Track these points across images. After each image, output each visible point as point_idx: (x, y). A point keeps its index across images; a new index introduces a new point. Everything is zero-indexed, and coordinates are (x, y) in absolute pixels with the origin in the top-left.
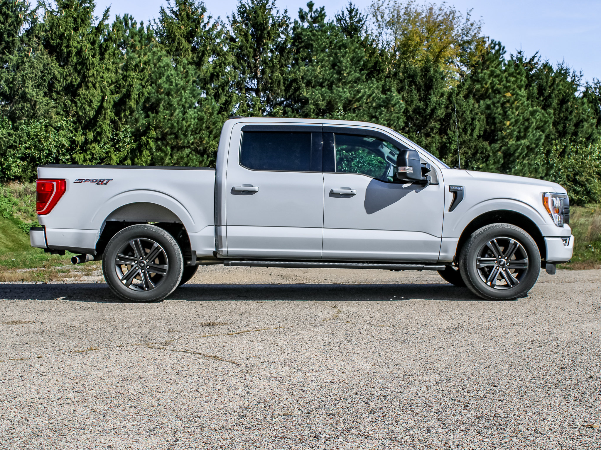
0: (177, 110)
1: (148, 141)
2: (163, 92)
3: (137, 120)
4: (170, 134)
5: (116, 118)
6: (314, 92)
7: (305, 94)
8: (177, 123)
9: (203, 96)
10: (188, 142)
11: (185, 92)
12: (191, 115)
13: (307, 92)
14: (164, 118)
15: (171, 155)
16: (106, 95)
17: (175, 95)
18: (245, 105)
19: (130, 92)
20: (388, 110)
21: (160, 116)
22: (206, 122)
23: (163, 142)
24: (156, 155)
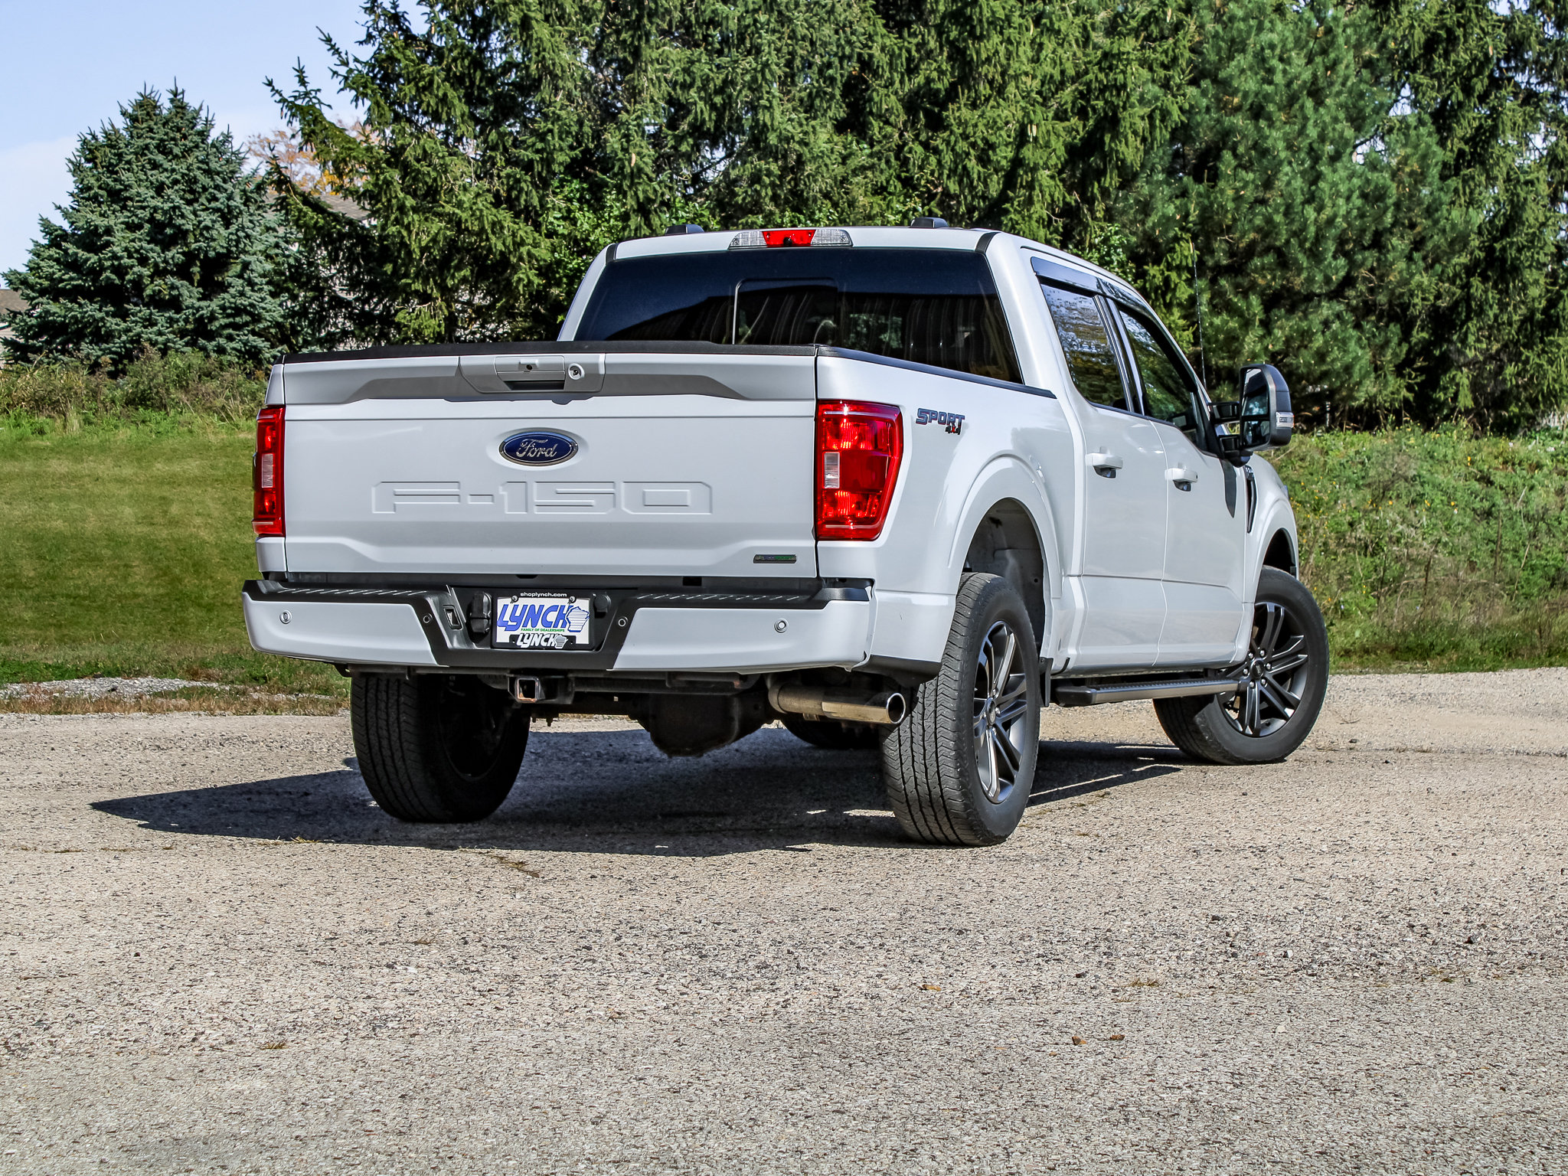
0: (1287, 169)
1: (1167, 280)
2: (1238, 109)
3: (1146, 208)
4: (1262, 253)
5: (1068, 199)
8: (1286, 214)
10: (1328, 280)
12: (1335, 185)
14: (1238, 198)
15: (1264, 324)
16: (1031, 122)
17: (1280, 117)
19: (1115, 114)
21: (1222, 191)
23: (1239, 279)
24: (1211, 324)
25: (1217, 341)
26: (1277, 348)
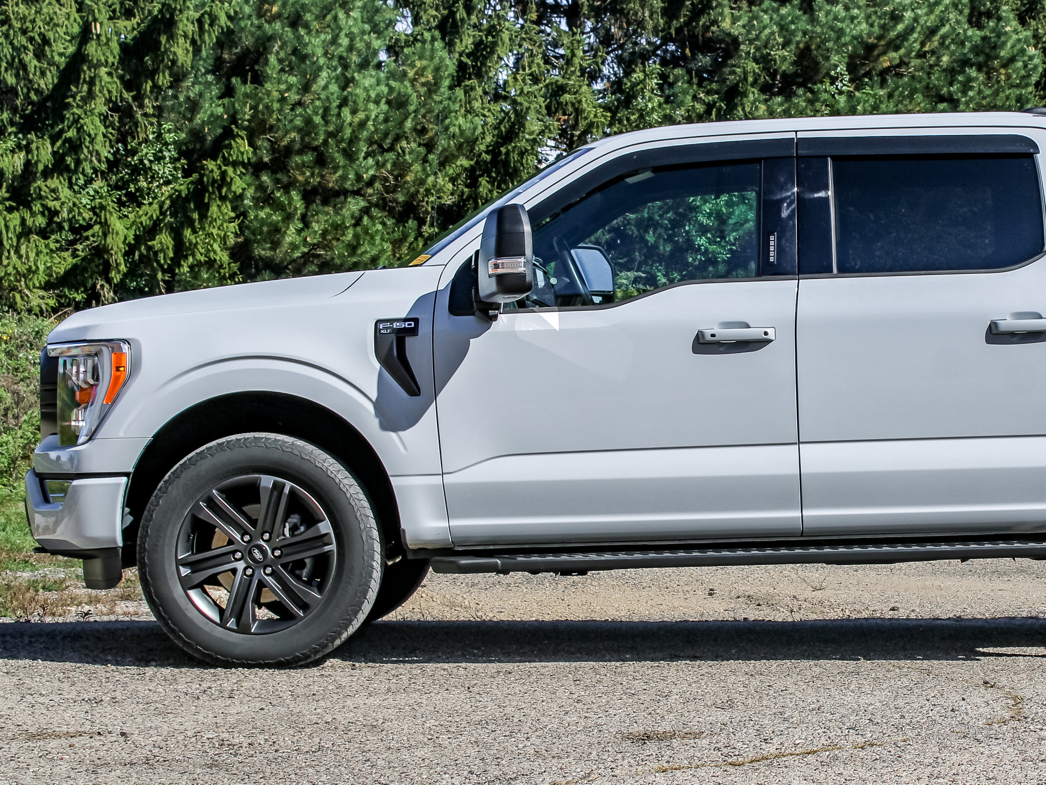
0: (324, 74)
1: (224, 174)
2: (279, 16)
3: (194, 106)
4: (301, 152)
5: (125, 95)
6: (756, 17)
7: (726, 24)
8: (323, 117)
9: (404, 27)
10: (359, 178)
11: (348, 16)
12: (366, 90)
13: (734, 20)
14: (283, 100)
15: (304, 218)
16: (95, 20)
17: (315, 25)
18: (539, 60)
19: (172, 15)
20: (989, 78)
21: (268, 93)
22: (415, 111)
23: (279, 176)
24: (256, 217)
25: (261, 233)
26: (315, 241)
